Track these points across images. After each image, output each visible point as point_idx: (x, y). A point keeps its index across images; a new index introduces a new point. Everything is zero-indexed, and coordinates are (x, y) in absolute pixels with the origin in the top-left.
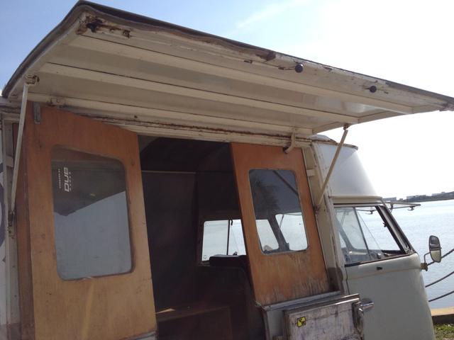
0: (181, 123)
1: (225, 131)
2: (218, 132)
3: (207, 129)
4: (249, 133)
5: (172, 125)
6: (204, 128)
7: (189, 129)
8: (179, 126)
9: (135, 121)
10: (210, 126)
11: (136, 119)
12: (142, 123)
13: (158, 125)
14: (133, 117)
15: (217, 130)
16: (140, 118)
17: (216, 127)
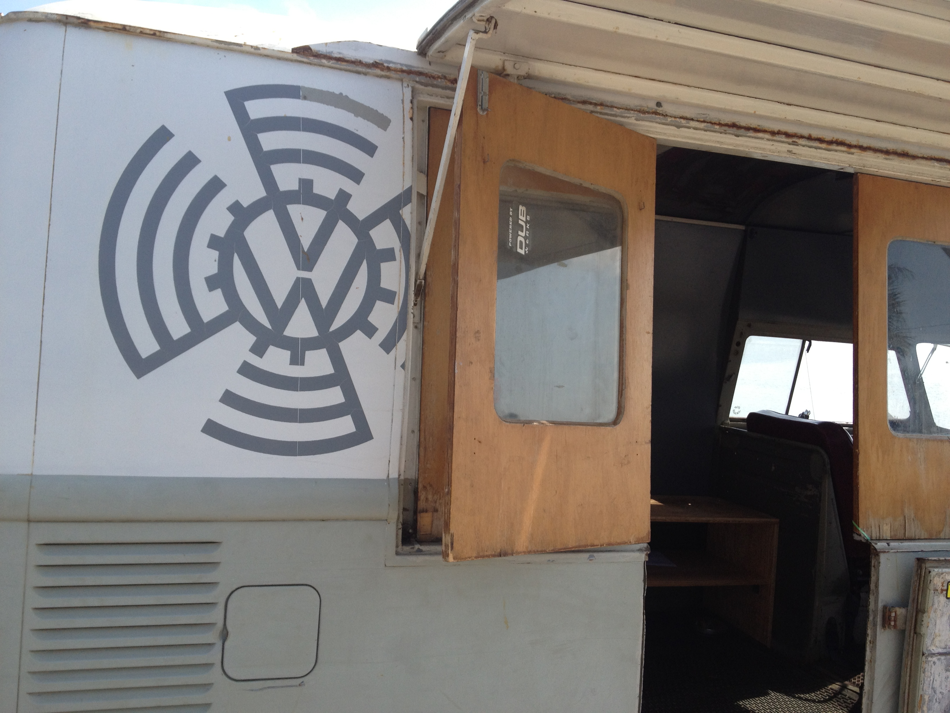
0: (754, 123)
1: (850, 146)
2: (834, 147)
3: (809, 138)
4: (904, 155)
5: (734, 125)
6: (802, 137)
7: (767, 136)
8: (748, 129)
9: (656, 113)
10: (815, 133)
11: (660, 110)
12: (669, 119)
13: (703, 125)
14: (652, 105)
15: (831, 143)
16: (667, 108)
17: (828, 136)
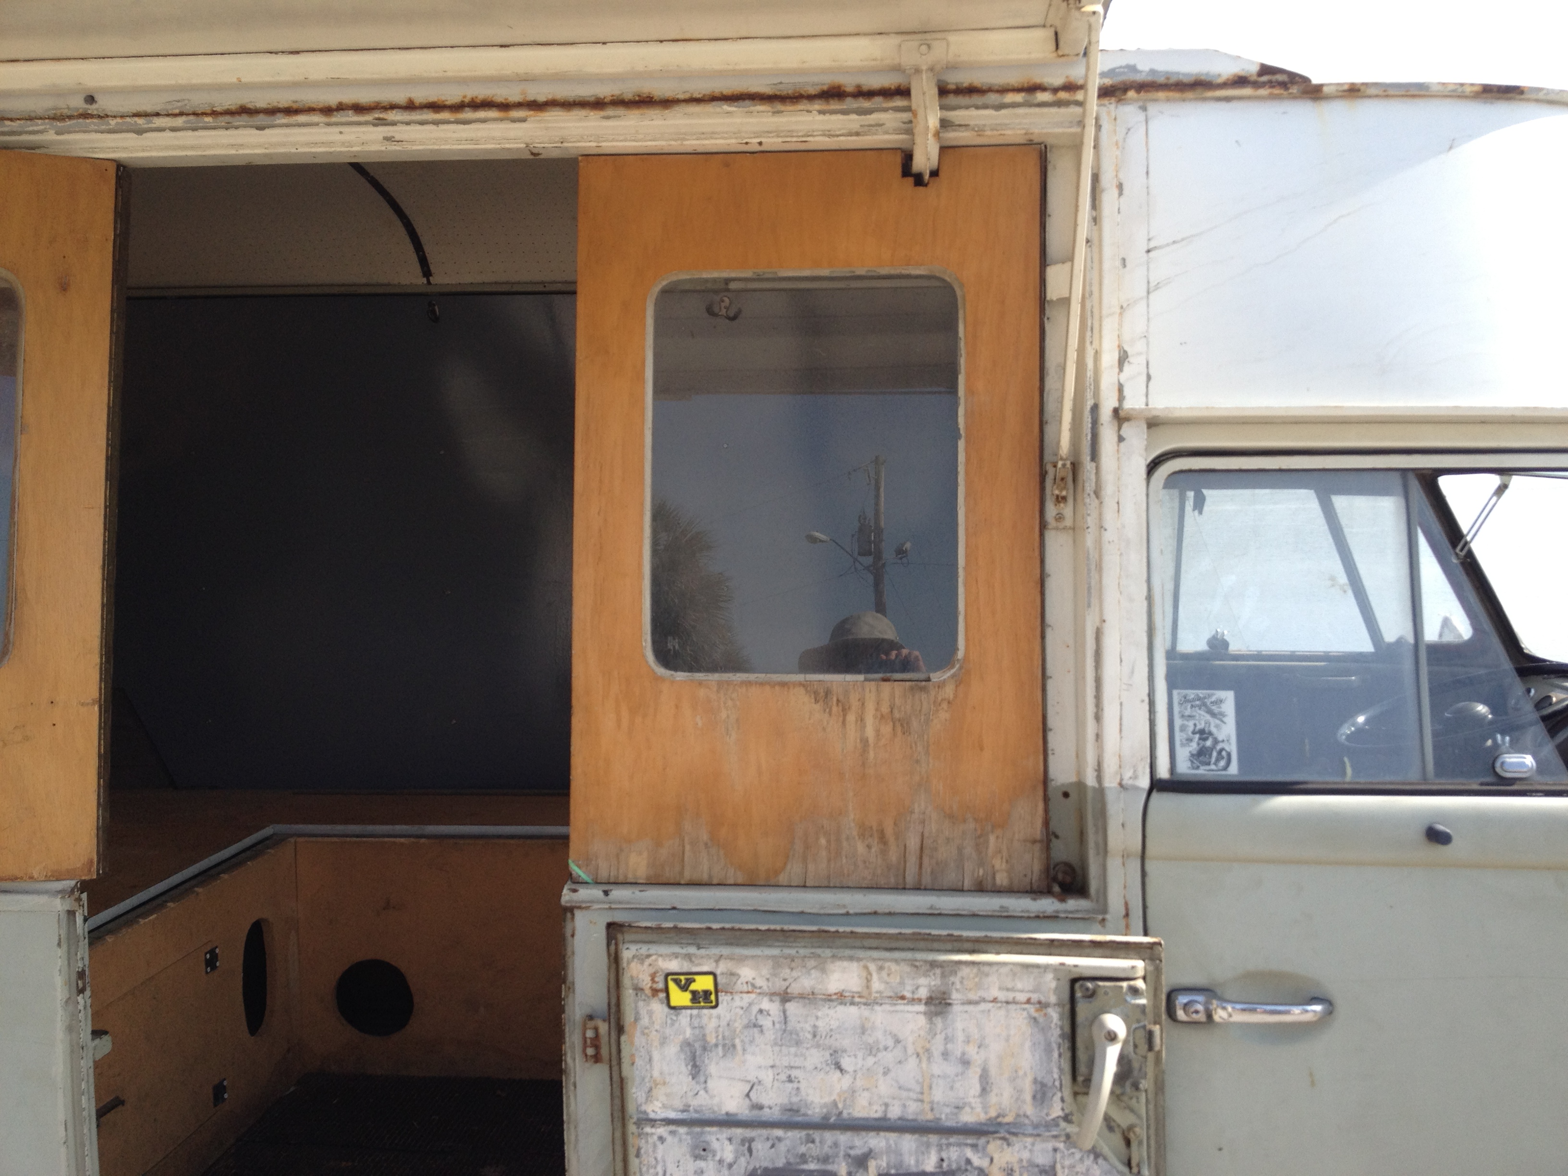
1: (505, 106)
2: (468, 114)
3: (410, 106)
4: (644, 102)
6: (393, 107)
7: (316, 118)
8: (272, 111)
9: (85, 115)
10: (421, 95)
11: (92, 109)
12: (113, 122)
13: (180, 121)
14: (78, 103)
15: (458, 107)
16: (104, 104)
17: (452, 95)
